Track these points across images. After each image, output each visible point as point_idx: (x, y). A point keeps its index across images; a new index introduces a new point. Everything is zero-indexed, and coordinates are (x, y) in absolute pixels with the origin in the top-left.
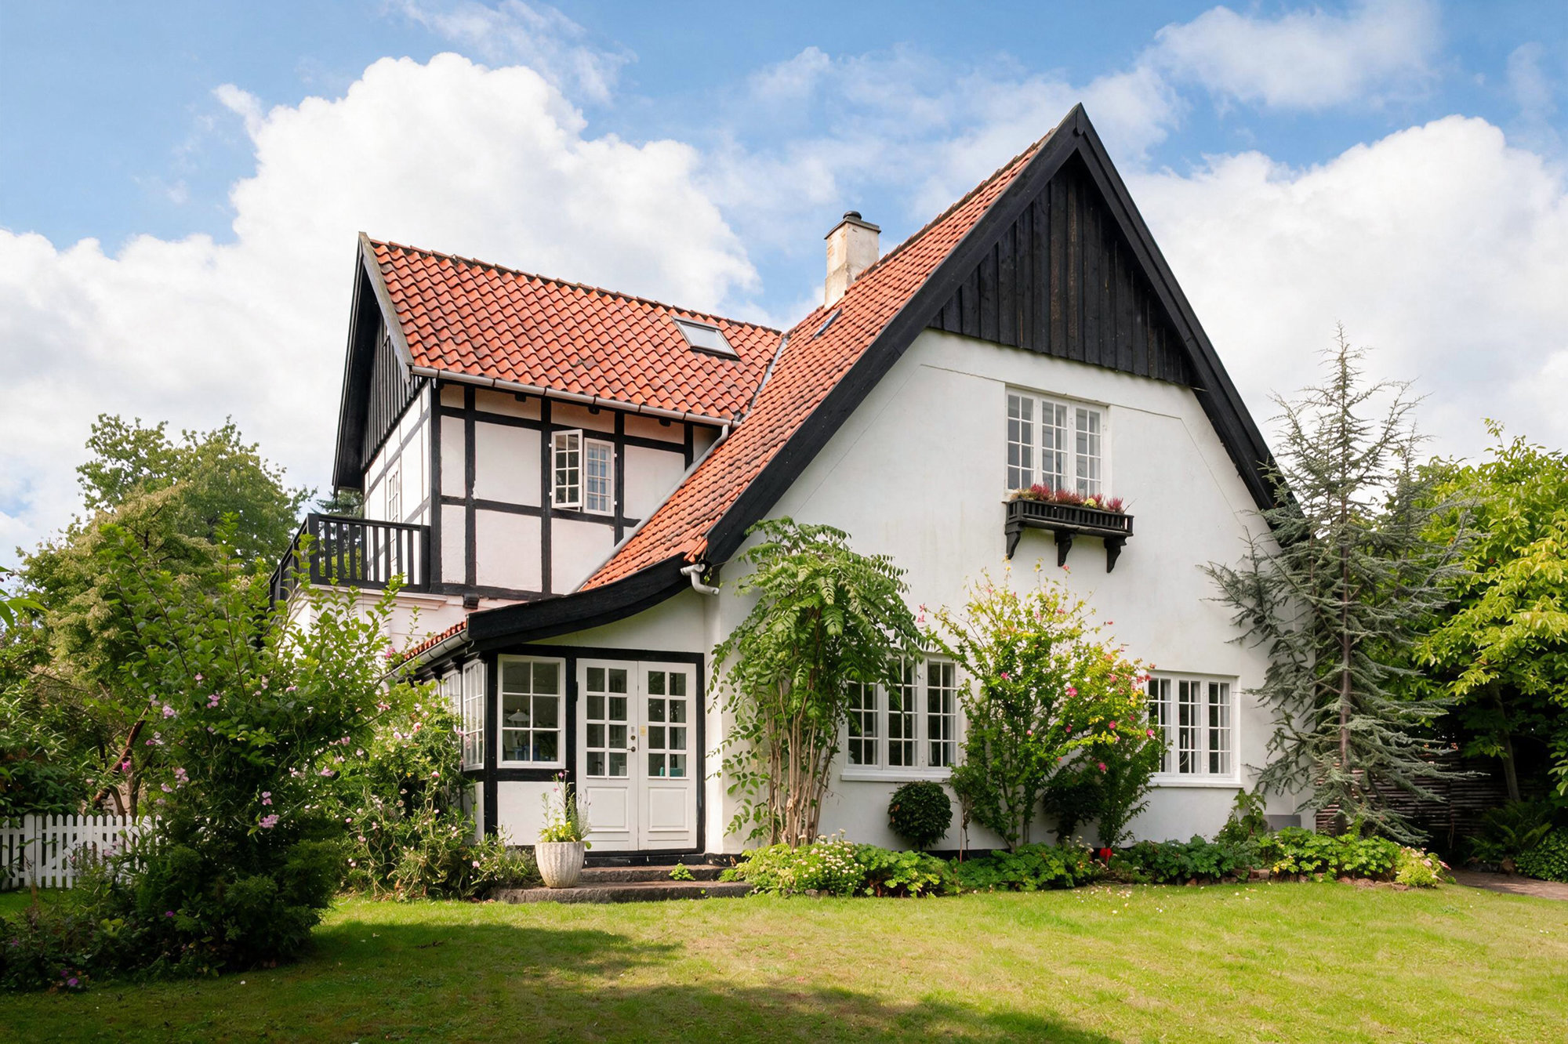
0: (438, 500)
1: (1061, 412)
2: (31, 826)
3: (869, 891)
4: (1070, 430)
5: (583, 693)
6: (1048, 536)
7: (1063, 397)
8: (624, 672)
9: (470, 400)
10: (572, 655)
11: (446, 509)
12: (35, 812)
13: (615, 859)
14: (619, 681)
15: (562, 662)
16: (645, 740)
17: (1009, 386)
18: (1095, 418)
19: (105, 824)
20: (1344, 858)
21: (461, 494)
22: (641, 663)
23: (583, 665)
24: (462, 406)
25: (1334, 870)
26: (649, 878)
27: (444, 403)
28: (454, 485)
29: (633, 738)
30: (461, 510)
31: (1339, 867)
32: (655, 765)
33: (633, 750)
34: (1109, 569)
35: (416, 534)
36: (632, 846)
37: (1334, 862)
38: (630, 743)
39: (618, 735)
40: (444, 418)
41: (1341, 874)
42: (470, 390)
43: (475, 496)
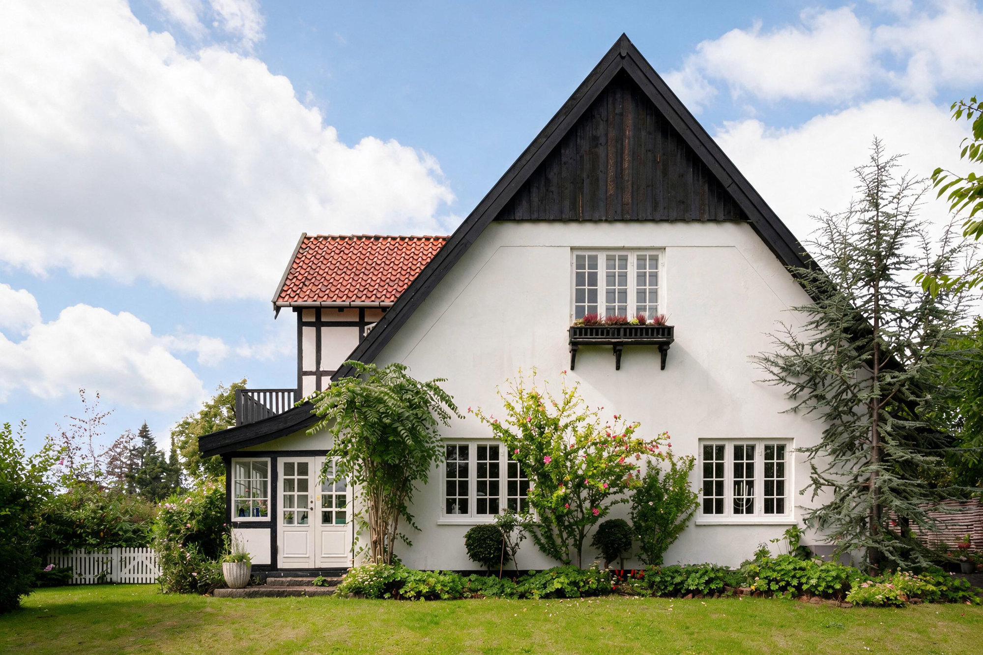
0: (301, 373)
1: (624, 259)
2: (116, 554)
3: (386, 596)
4: (632, 271)
5: (281, 477)
6: (607, 350)
7: (623, 248)
8: (307, 464)
9: (318, 317)
10: (275, 455)
11: (305, 379)
12: (117, 547)
13: (300, 573)
14: (303, 469)
15: (269, 460)
16: (319, 503)
17: (573, 249)
18: (655, 259)
19: (147, 552)
20: (804, 580)
21: (314, 369)
22: (317, 457)
23: (281, 461)
24: (314, 320)
25: (793, 590)
26: (300, 584)
27: (304, 320)
28: (309, 364)
29: (312, 502)
30: (314, 378)
31: (799, 587)
32: (327, 518)
33: (312, 509)
34: (663, 368)
35: (292, 394)
36: (311, 566)
37: (795, 582)
38: (310, 505)
39: (304, 500)
40: (304, 328)
41: (799, 592)
42: (318, 311)
43: (321, 369)
